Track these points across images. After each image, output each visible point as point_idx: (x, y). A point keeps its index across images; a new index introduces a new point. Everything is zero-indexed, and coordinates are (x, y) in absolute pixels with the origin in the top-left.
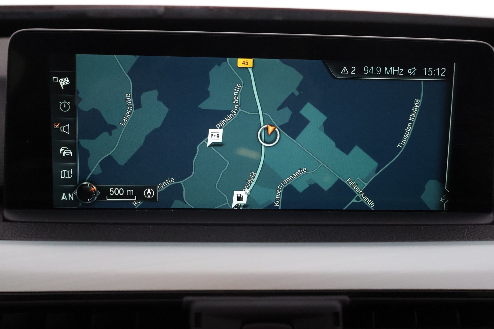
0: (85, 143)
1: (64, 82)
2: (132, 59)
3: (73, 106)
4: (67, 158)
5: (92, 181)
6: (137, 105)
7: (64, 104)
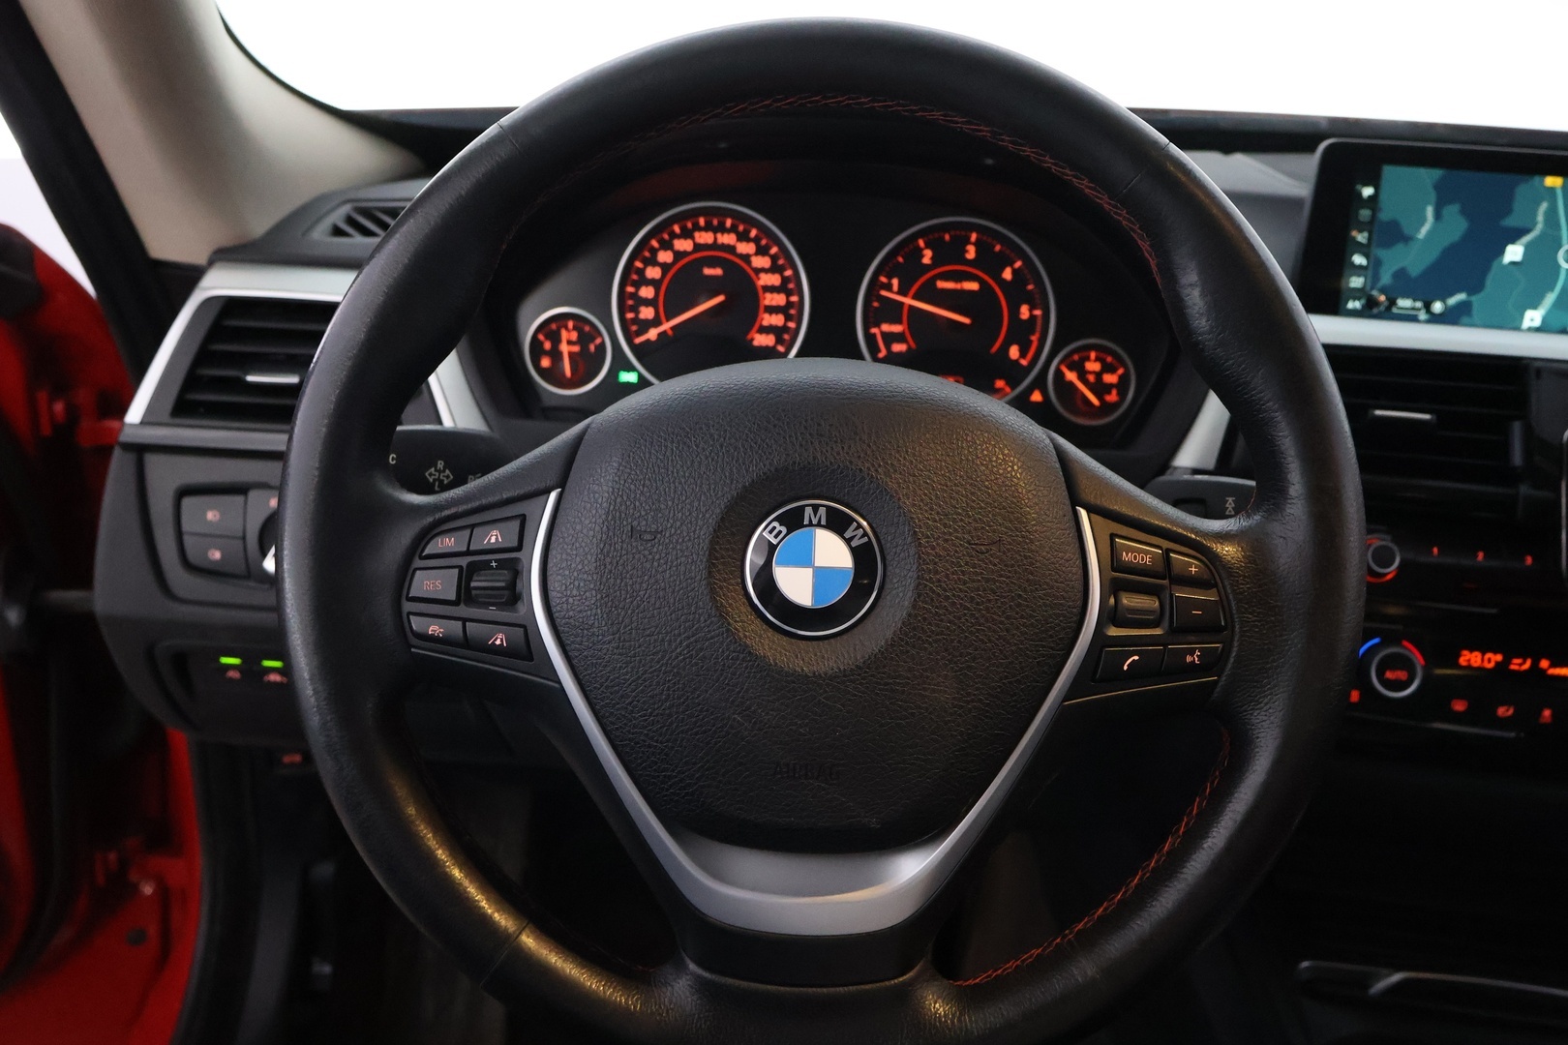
0: (1381, 253)
1: (1367, 191)
2: (1436, 173)
3: (1374, 216)
4: (1361, 267)
5: (1382, 291)
6: (1438, 216)
7: (1365, 214)
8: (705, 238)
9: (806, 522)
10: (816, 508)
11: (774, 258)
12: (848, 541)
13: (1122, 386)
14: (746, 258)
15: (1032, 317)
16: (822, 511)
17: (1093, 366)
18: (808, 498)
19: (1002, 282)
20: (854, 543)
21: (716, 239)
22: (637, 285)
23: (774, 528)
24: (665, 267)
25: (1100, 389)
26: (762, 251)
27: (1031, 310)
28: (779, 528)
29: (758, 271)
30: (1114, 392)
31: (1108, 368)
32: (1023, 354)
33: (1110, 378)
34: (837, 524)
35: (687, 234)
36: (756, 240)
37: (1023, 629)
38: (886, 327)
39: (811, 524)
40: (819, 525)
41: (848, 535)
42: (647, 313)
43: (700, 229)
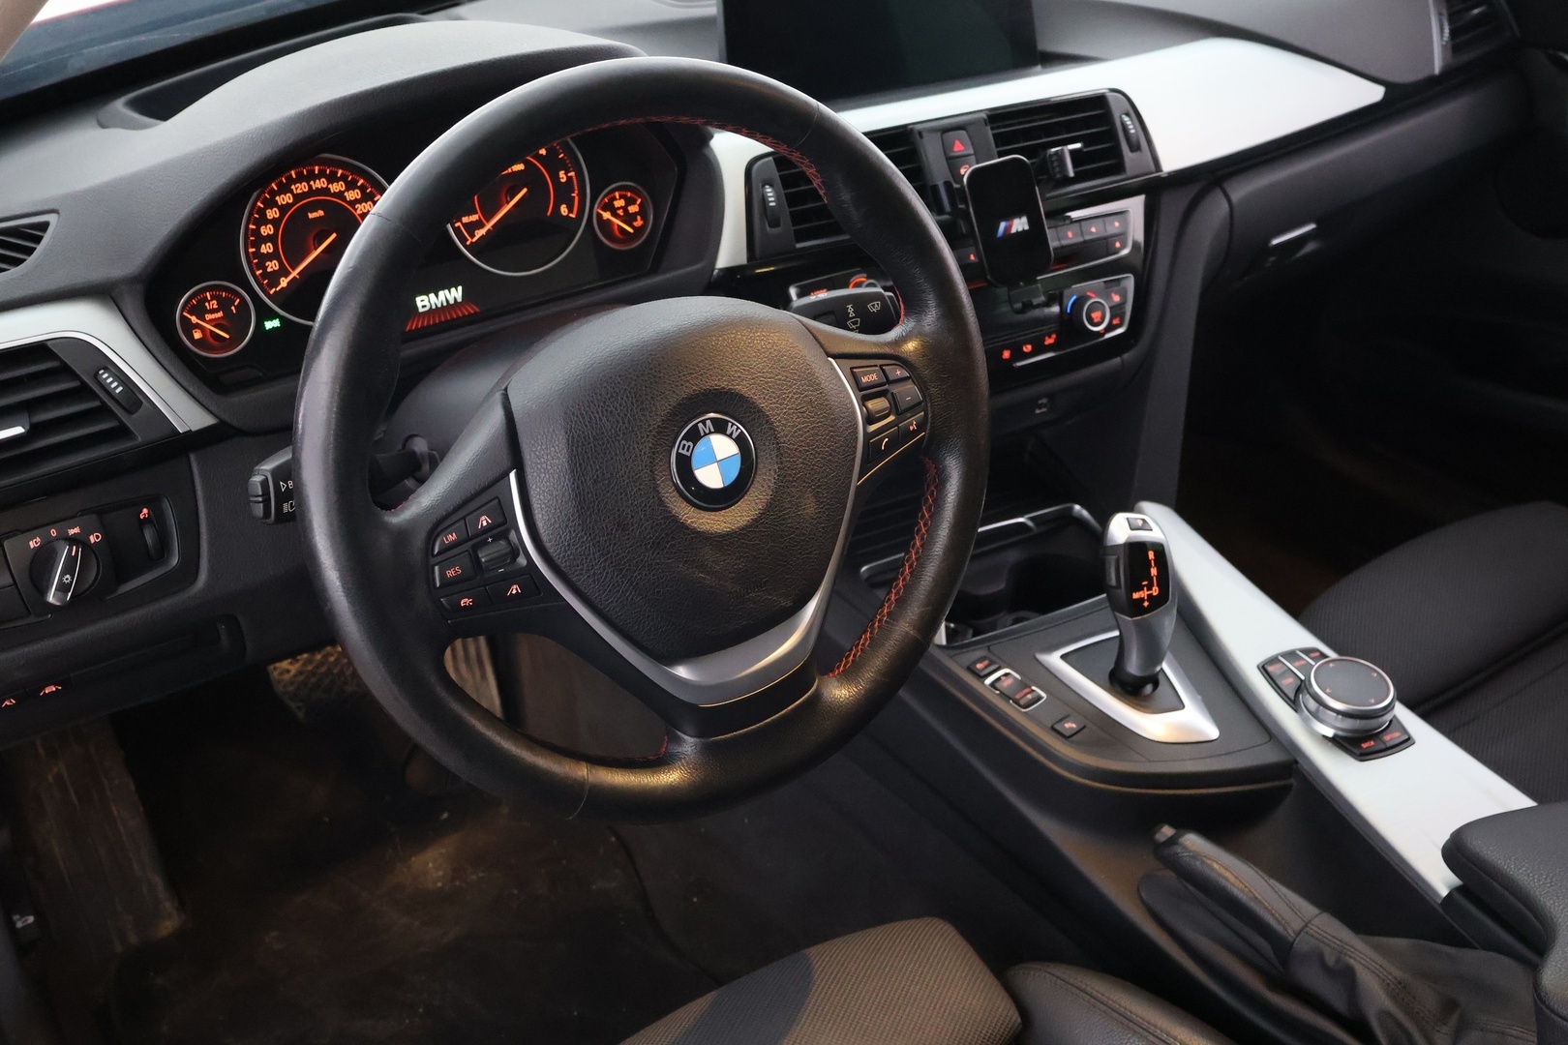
8: (301, 188)
9: (702, 434)
10: (704, 422)
11: (362, 189)
12: (730, 436)
13: (643, 212)
14: (340, 195)
15: (569, 179)
16: (708, 422)
17: (619, 203)
18: (696, 417)
19: (539, 157)
20: (734, 436)
21: (310, 187)
22: (257, 245)
23: (684, 445)
24: (275, 222)
25: (629, 218)
26: (351, 186)
27: (566, 174)
28: (687, 444)
29: (353, 203)
30: (639, 218)
31: (630, 202)
32: (570, 211)
33: (633, 209)
34: (720, 428)
35: (284, 189)
36: (344, 178)
37: (838, 450)
38: (465, 220)
39: (706, 434)
40: (710, 433)
41: (728, 432)
42: (273, 266)
43: (295, 182)
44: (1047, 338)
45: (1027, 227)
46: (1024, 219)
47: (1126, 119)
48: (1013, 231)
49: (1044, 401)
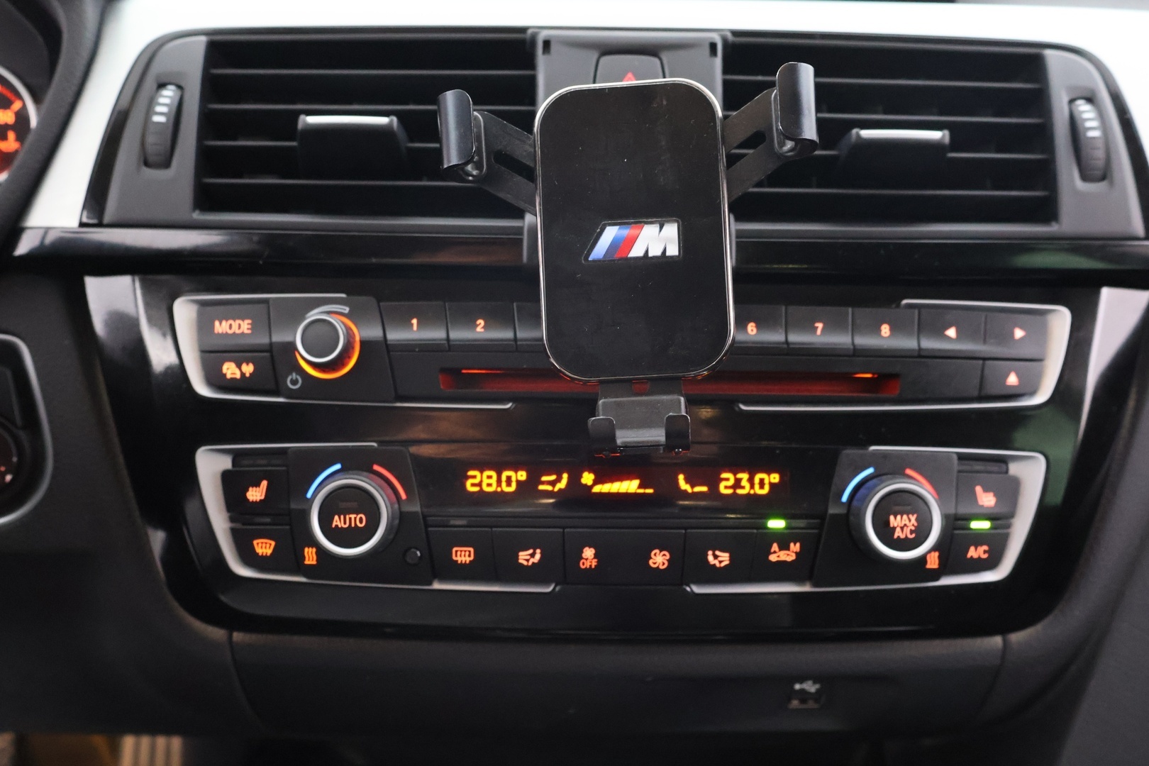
33: (3, 117)
44: (775, 547)
45: (673, 251)
46: (671, 230)
47: (1084, 109)
48: (637, 251)
49: (810, 687)
